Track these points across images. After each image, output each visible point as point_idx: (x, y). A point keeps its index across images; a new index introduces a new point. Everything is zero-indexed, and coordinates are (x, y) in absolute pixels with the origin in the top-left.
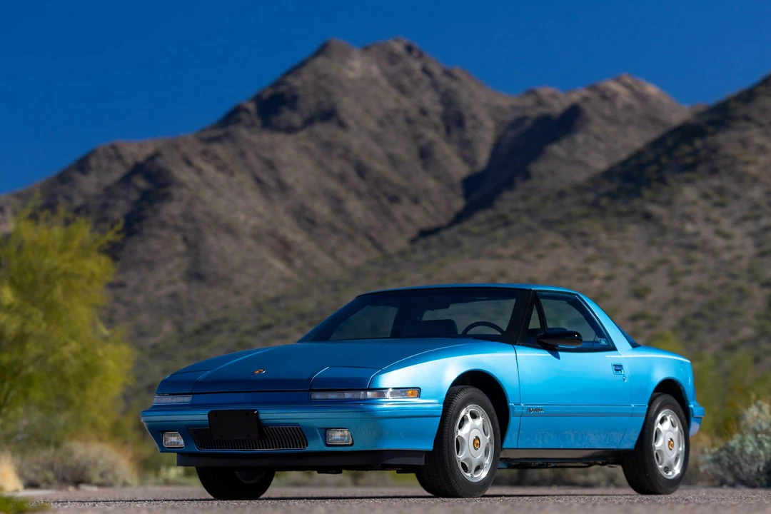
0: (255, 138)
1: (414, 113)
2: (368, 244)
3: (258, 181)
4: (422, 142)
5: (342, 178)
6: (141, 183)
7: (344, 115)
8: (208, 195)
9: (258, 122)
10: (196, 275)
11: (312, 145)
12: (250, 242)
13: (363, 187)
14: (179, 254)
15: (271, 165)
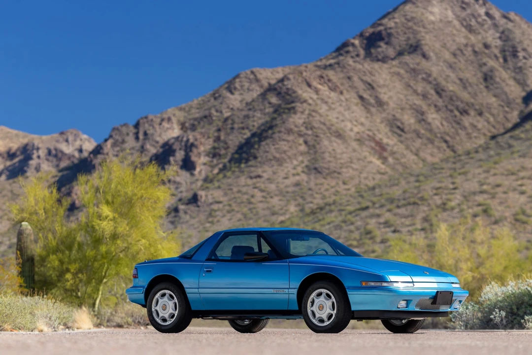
0: (359, 66)
1: (479, 47)
2: (444, 145)
3: (361, 98)
4: (485, 69)
5: (425, 96)
6: (274, 100)
7: (426, 49)
8: (323, 109)
9: (362, 52)
10: (314, 169)
11: (402, 71)
12: (354, 144)
13: (440, 103)
14: (302, 154)
15: (371, 86)
